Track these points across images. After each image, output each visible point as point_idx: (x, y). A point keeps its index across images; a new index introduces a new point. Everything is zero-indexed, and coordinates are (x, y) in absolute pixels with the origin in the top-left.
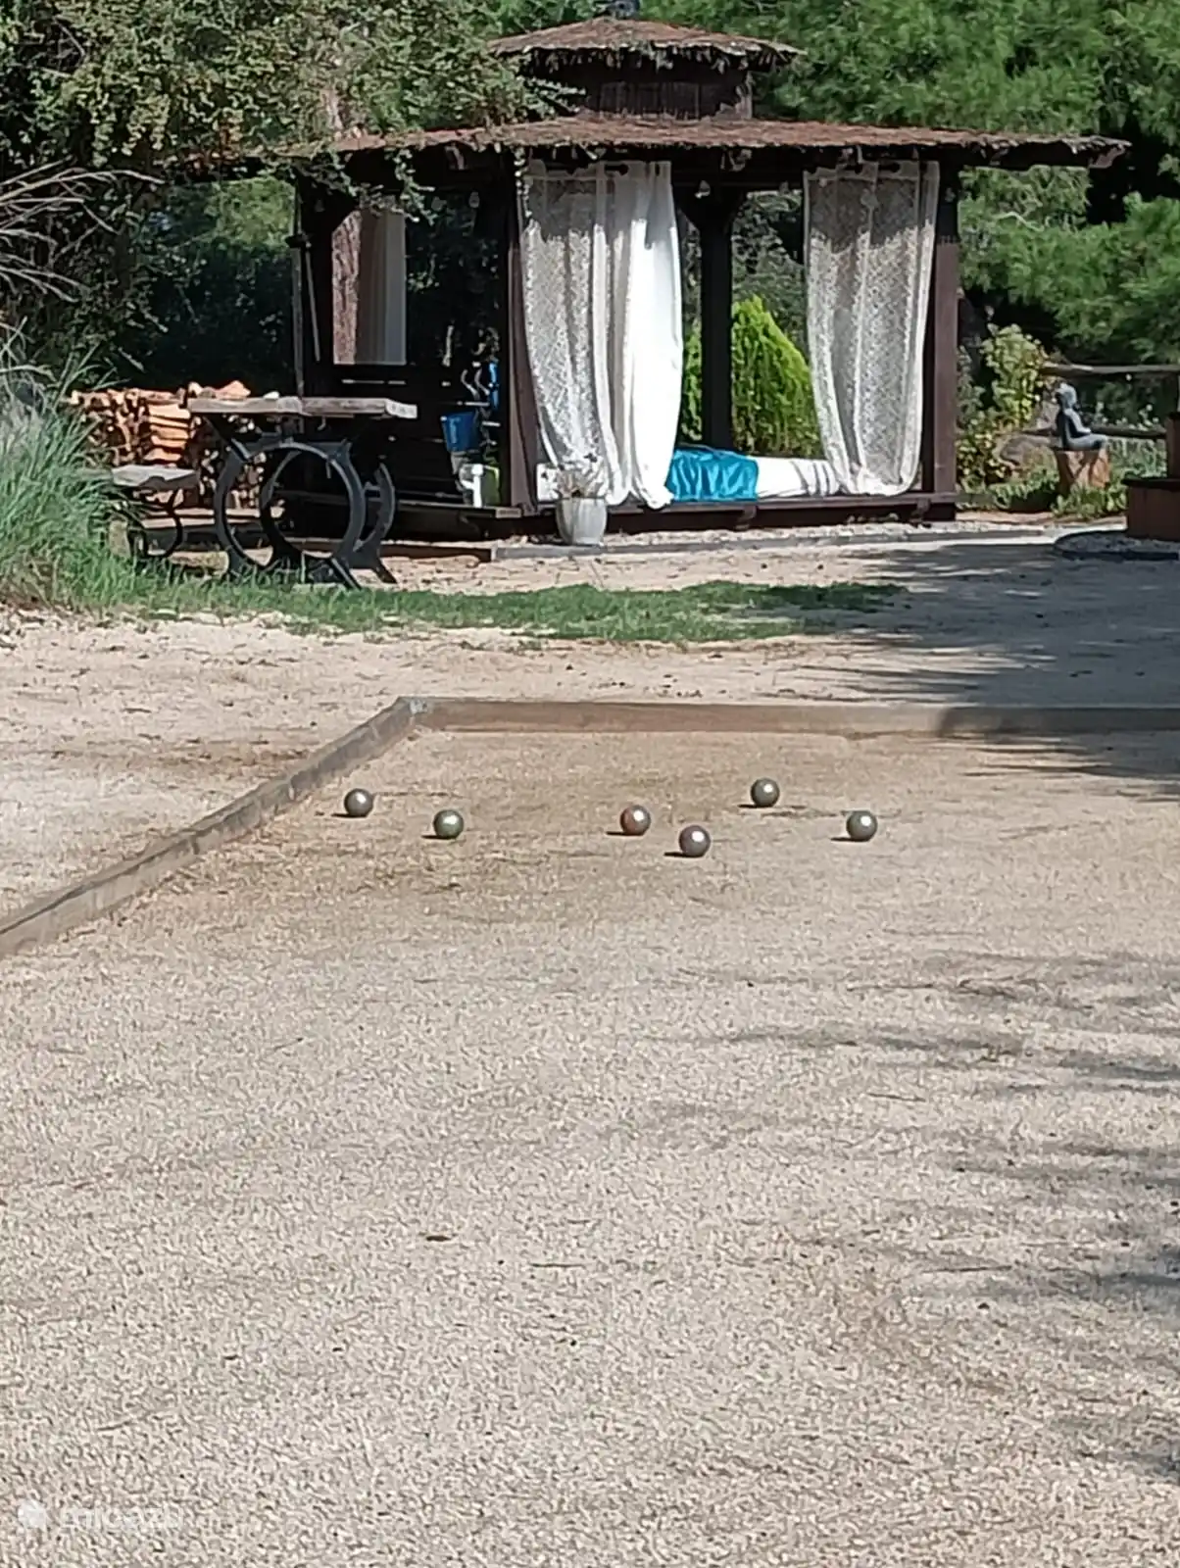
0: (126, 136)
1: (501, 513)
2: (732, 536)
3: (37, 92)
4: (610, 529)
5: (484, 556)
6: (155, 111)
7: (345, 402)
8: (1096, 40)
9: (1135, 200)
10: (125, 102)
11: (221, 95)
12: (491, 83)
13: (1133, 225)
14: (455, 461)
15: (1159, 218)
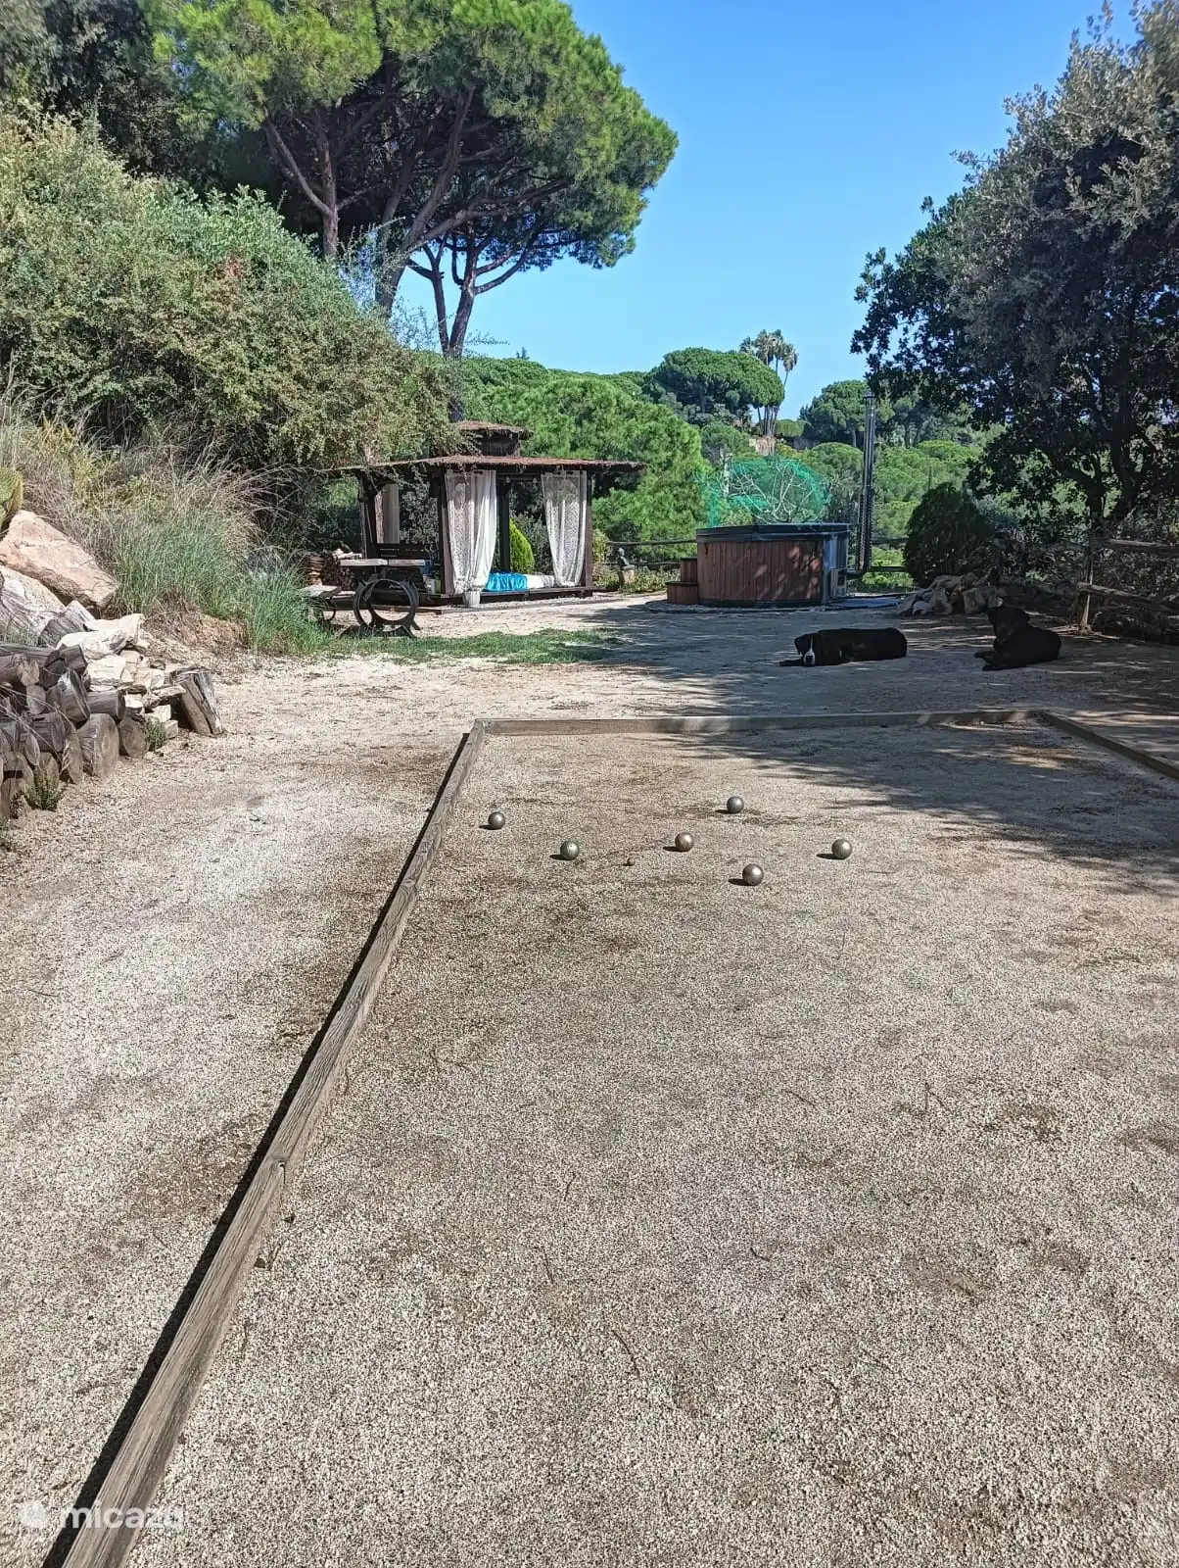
0: (308, 451)
1: (443, 596)
2: (521, 603)
3: (270, 433)
4: (481, 602)
5: (439, 613)
6: (319, 441)
7: (407, 561)
8: (594, 440)
9: (612, 490)
10: (307, 436)
11: (346, 435)
12: (449, 433)
13: (613, 499)
14: (424, 577)
15: (619, 496)
